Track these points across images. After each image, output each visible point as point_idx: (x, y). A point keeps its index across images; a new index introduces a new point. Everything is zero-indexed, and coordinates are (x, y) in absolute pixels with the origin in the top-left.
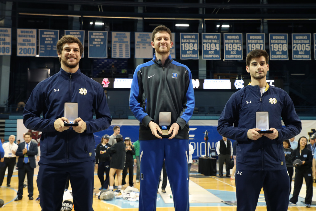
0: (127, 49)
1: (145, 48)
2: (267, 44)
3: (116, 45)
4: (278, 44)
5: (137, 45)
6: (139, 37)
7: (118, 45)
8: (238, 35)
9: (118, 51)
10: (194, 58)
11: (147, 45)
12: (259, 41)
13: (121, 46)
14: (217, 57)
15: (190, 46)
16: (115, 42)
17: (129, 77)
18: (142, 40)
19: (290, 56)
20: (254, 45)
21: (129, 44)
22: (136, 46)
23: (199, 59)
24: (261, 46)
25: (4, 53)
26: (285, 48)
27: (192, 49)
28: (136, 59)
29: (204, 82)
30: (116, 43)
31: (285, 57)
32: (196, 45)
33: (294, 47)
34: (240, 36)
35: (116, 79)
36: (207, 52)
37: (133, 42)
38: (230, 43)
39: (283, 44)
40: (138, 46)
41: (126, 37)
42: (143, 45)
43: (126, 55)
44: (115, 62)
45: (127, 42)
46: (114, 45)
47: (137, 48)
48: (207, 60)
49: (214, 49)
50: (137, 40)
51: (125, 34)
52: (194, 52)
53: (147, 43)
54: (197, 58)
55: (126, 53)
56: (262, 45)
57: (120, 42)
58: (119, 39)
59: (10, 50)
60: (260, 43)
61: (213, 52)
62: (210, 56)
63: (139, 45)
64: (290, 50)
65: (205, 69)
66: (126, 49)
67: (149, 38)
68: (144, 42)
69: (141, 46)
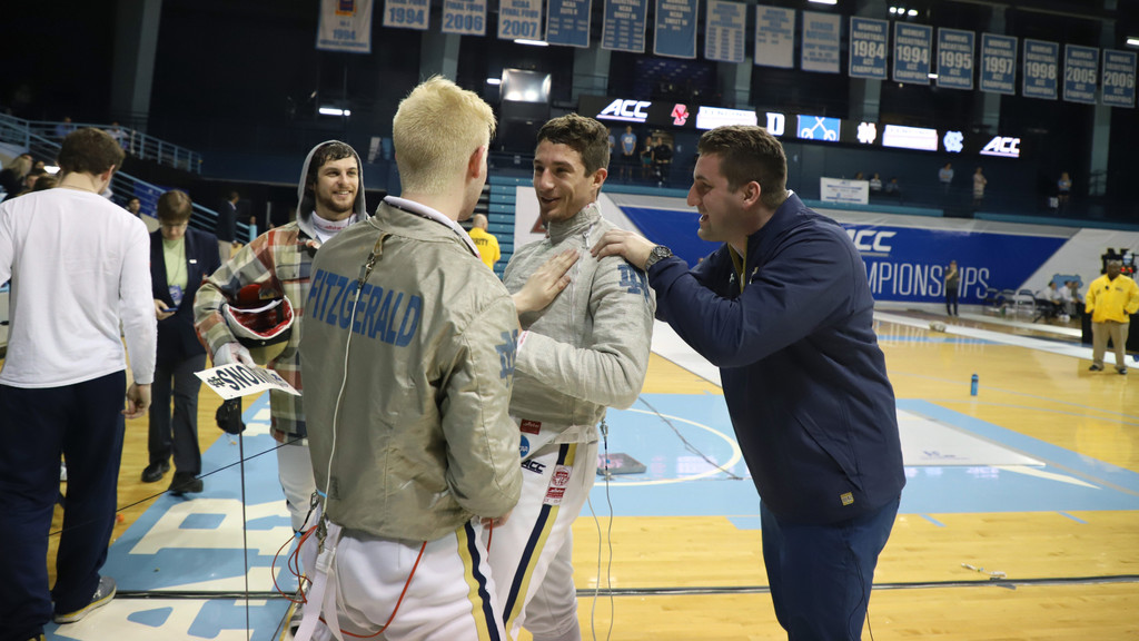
0: (738, 41)
1: (776, 42)
2: (1019, 61)
3: (715, 29)
4: (1040, 62)
5: (760, 34)
6: (765, 18)
7: (719, 31)
8: (967, 35)
9: (718, 44)
10: (876, 75)
11: (781, 36)
12: (1004, 53)
13: (725, 33)
14: (923, 78)
15: (871, 49)
16: (713, 23)
17: (738, 106)
18: (771, 24)
21: (743, 30)
22: (758, 37)
24: (1008, 64)
25: (469, 28)
26: (1052, 73)
27: (873, 56)
30: (715, 26)
31: (1049, 93)
32: (882, 46)
33: (1068, 74)
34: (969, 37)
35: (702, 109)
39: (1048, 64)
40: (762, 37)
41: (737, 15)
42: (774, 36)
43: (735, 54)
45: (738, 26)
46: (711, 29)
47: (760, 40)
49: (918, 61)
50: (761, 23)
51: (735, 7)
53: (783, 31)
55: (736, 50)
56: (1011, 61)
57: (724, 25)
58: (722, 18)
59: (484, 22)
60: (1006, 58)
61: (915, 67)
63: (764, 35)
66: (736, 41)
67: (786, 21)
68: (775, 29)
69: (769, 36)
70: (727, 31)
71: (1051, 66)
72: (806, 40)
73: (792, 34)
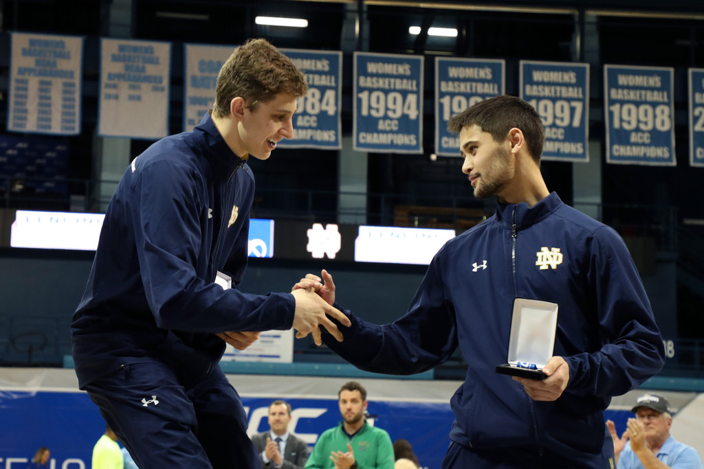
0: (67, 100)
1: (139, 98)
3: (25, 82)
4: (638, 104)
5: (108, 86)
6: (115, 58)
7: (33, 83)
8: (489, 65)
9: (32, 105)
10: (322, 143)
11: (145, 87)
12: (564, 92)
13: (44, 88)
14: (409, 143)
15: (310, 100)
16: (22, 71)
17: (72, 207)
18: (127, 68)
19: (682, 150)
20: (549, 104)
21: (77, 80)
22: (104, 91)
23: (340, 147)
24: (573, 110)
26: (664, 120)
27: (316, 111)
28: (101, 139)
29: (356, 234)
30: (26, 77)
31: (662, 155)
32: (330, 94)
33: (696, 119)
34: (495, 70)
35: (21, 215)
36: (370, 124)
37: (91, 74)
38: (460, 94)
39: (654, 105)
40: (112, 91)
41: (66, 56)
42: (133, 87)
43: (64, 121)
44: (21, 151)
45: (70, 74)
46: (18, 81)
47: (109, 97)
48: (371, 156)
49: (398, 114)
50: (108, 67)
51: (62, 44)
52: (323, 121)
53: (148, 79)
54: (336, 143)
55: (64, 114)
56: (578, 106)
57: (41, 73)
58: (38, 63)
60: (569, 100)
61: (394, 126)
62: (384, 139)
63: (115, 86)
64: (681, 129)
65: (363, 188)
66: (65, 99)
67: (155, 62)
68: (135, 77)
69: (124, 90)
70: (49, 83)
71: (659, 110)
72: (190, 92)
73: (166, 83)
